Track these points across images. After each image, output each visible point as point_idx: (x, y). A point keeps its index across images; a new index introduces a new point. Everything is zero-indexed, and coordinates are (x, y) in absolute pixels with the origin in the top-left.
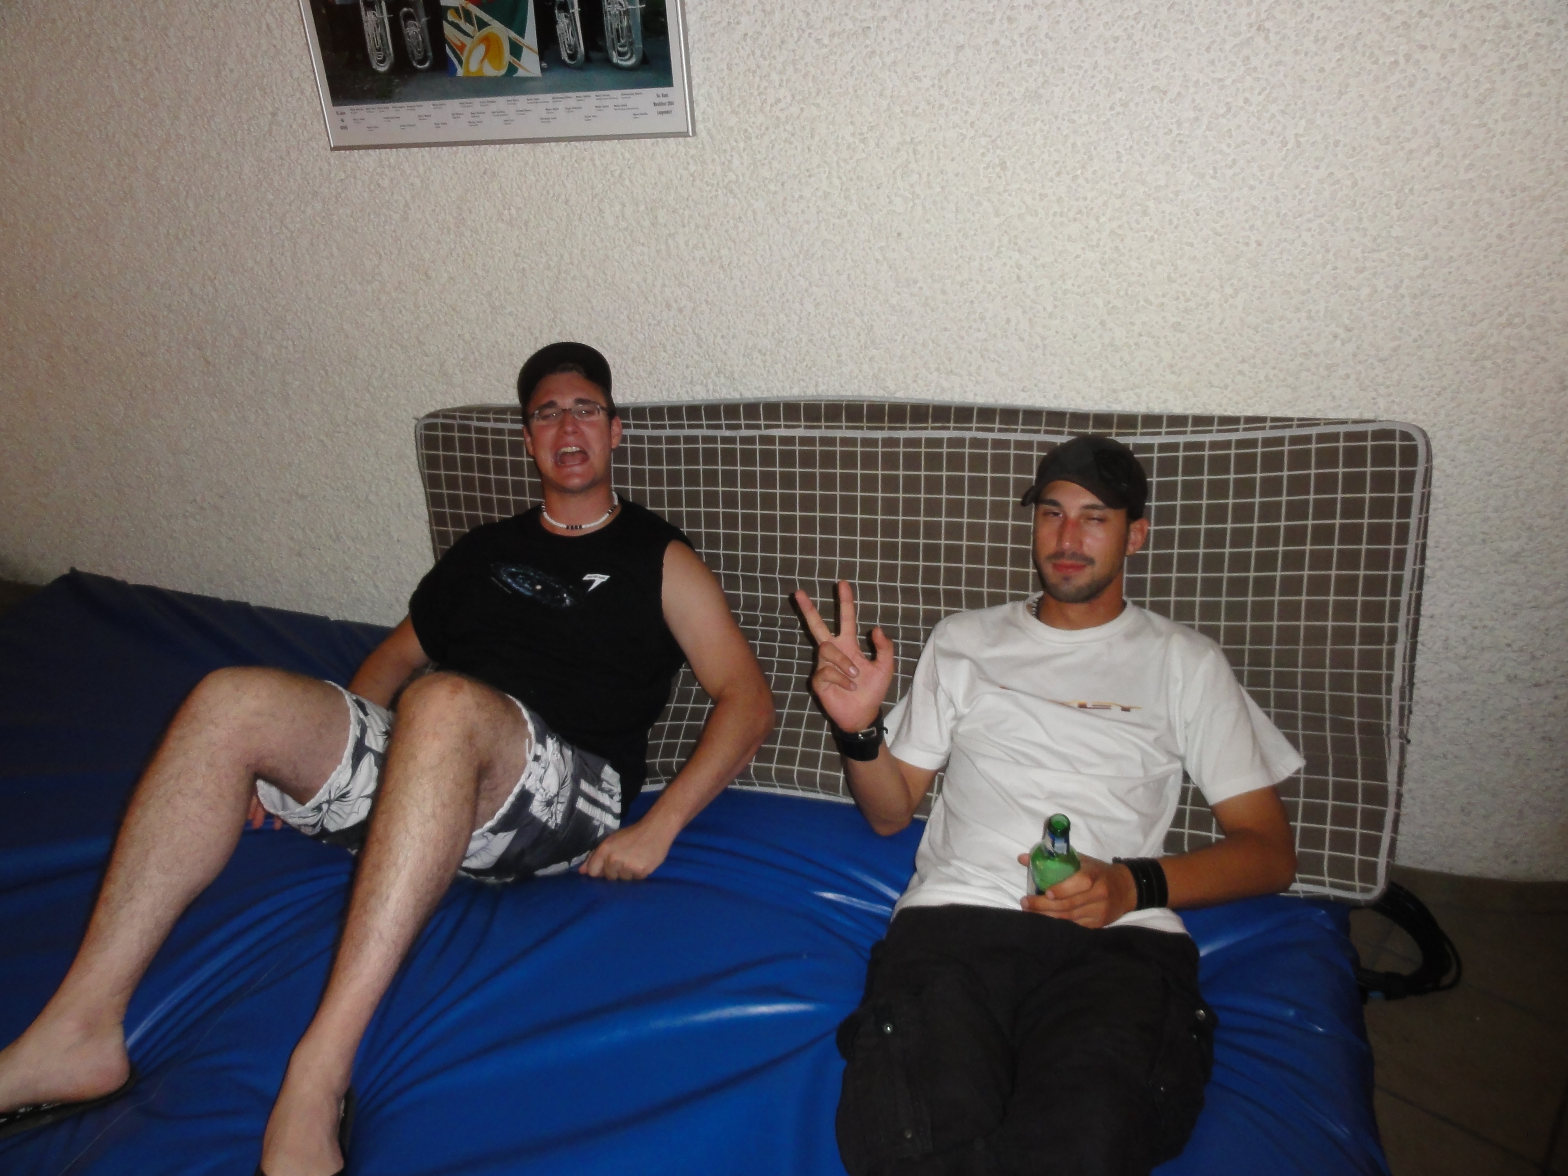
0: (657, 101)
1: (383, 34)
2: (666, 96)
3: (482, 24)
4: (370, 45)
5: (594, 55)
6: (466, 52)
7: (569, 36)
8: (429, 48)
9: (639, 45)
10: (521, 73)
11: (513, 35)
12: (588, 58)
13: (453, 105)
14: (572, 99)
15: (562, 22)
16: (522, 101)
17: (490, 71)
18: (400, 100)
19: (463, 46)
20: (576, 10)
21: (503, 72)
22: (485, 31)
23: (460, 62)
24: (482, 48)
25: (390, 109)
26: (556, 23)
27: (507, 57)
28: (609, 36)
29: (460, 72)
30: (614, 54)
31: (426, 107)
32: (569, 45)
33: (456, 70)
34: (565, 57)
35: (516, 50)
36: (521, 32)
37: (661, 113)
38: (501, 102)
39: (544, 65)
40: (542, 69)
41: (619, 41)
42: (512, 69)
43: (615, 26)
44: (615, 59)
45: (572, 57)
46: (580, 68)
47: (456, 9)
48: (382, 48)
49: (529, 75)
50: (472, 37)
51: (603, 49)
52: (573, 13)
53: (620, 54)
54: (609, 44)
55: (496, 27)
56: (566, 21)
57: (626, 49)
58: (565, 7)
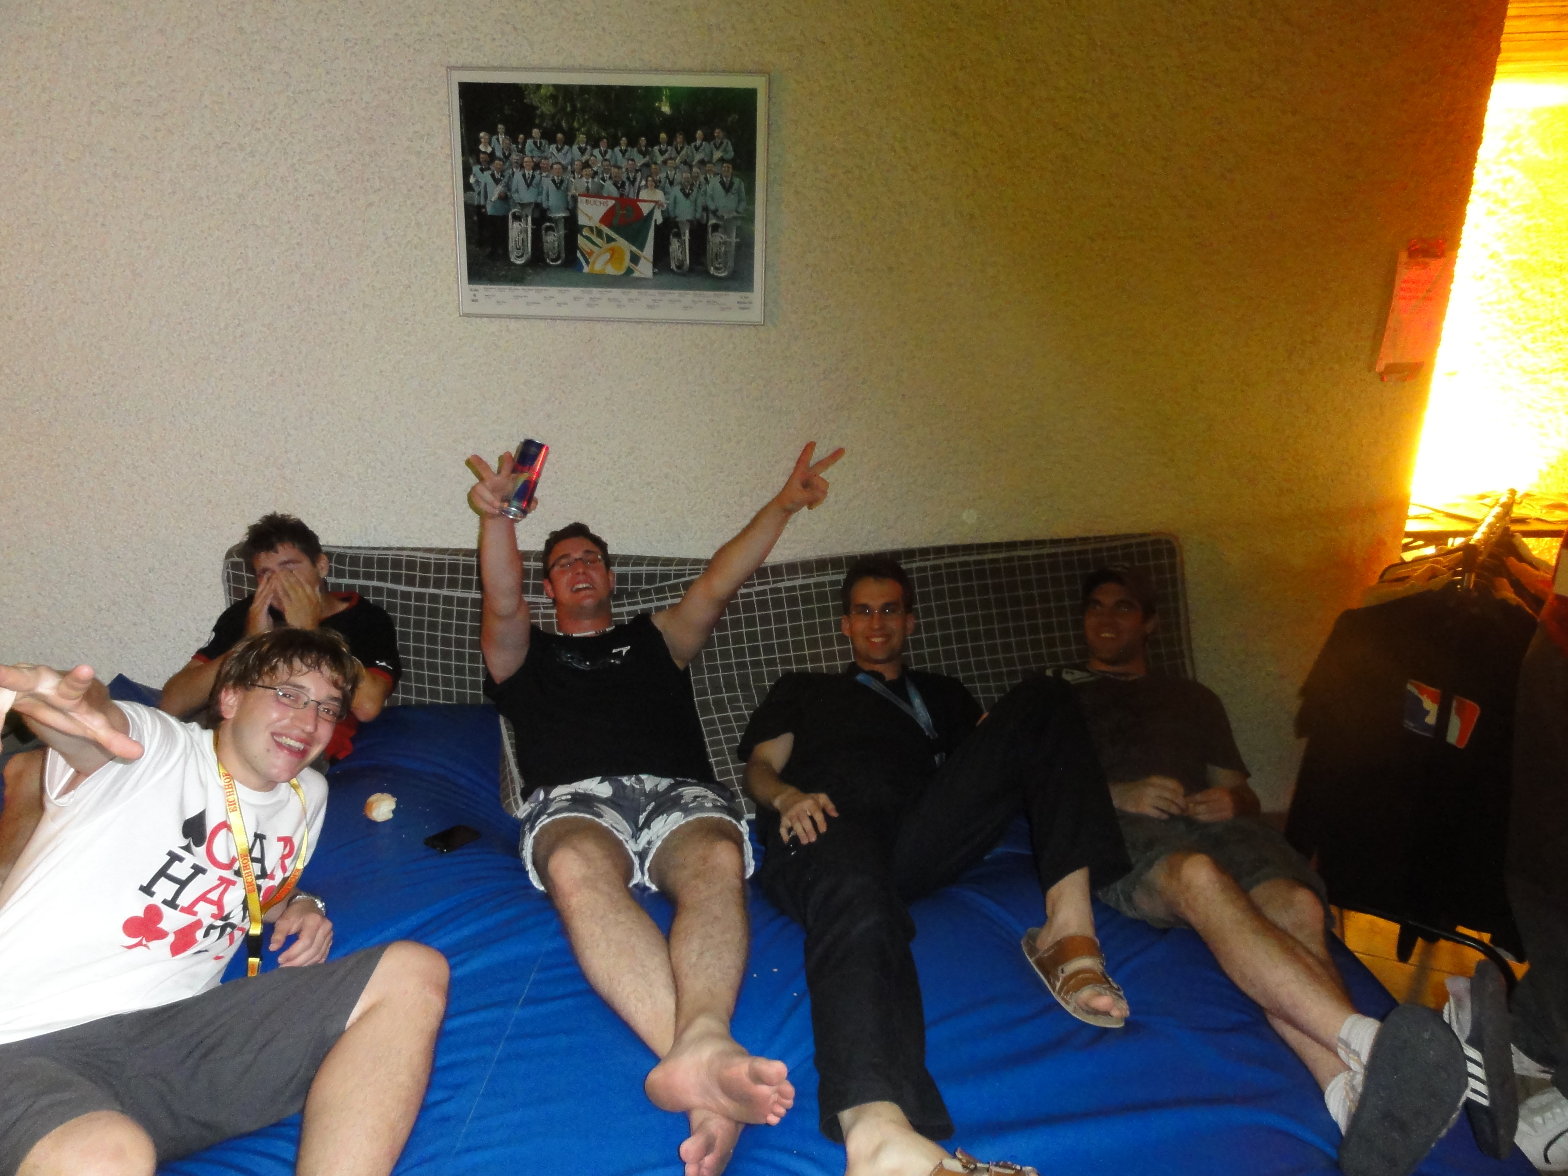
0: (742, 300)
1: (525, 240)
2: (746, 298)
3: (610, 240)
4: (511, 244)
6: (595, 255)
7: (679, 254)
8: (563, 251)
9: (731, 263)
10: (636, 274)
11: (634, 249)
12: (691, 270)
13: (575, 291)
14: (675, 294)
15: (675, 244)
16: (634, 293)
17: (611, 270)
18: (530, 285)
19: (591, 253)
20: (687, 237)
21: (622, 272)
22: (613, 244)
23: (587, 262)
24: (607, 256)
25: (520, 290)
26: (669, 244)
27: (627, 262)
28: (710, 255)
29: (586, 269)
30: (712, 268)
31: (553, 291)
32: (678, 260)
33: (582, 267)
34: (673, 266)
35: (635, 259)
36: (641, 247)
37: (743, 309)
38: (616, 293)
39: (656, 270)
40: (654, 273)
41: (717, 260)
42: (630, 271)
43: (715, 251)
44: (712, 271)
45: (678, 267)
46: (684, 275)
47: (591, 229)
48: (522, 248)
49: (643, 276)
50: (601, 247)
52: (684, 240)
53: (717, 269)
54: (709, 262)
55: (622, 243)
56: (678, 244)
57: (721, 266)
58: (678, 235)
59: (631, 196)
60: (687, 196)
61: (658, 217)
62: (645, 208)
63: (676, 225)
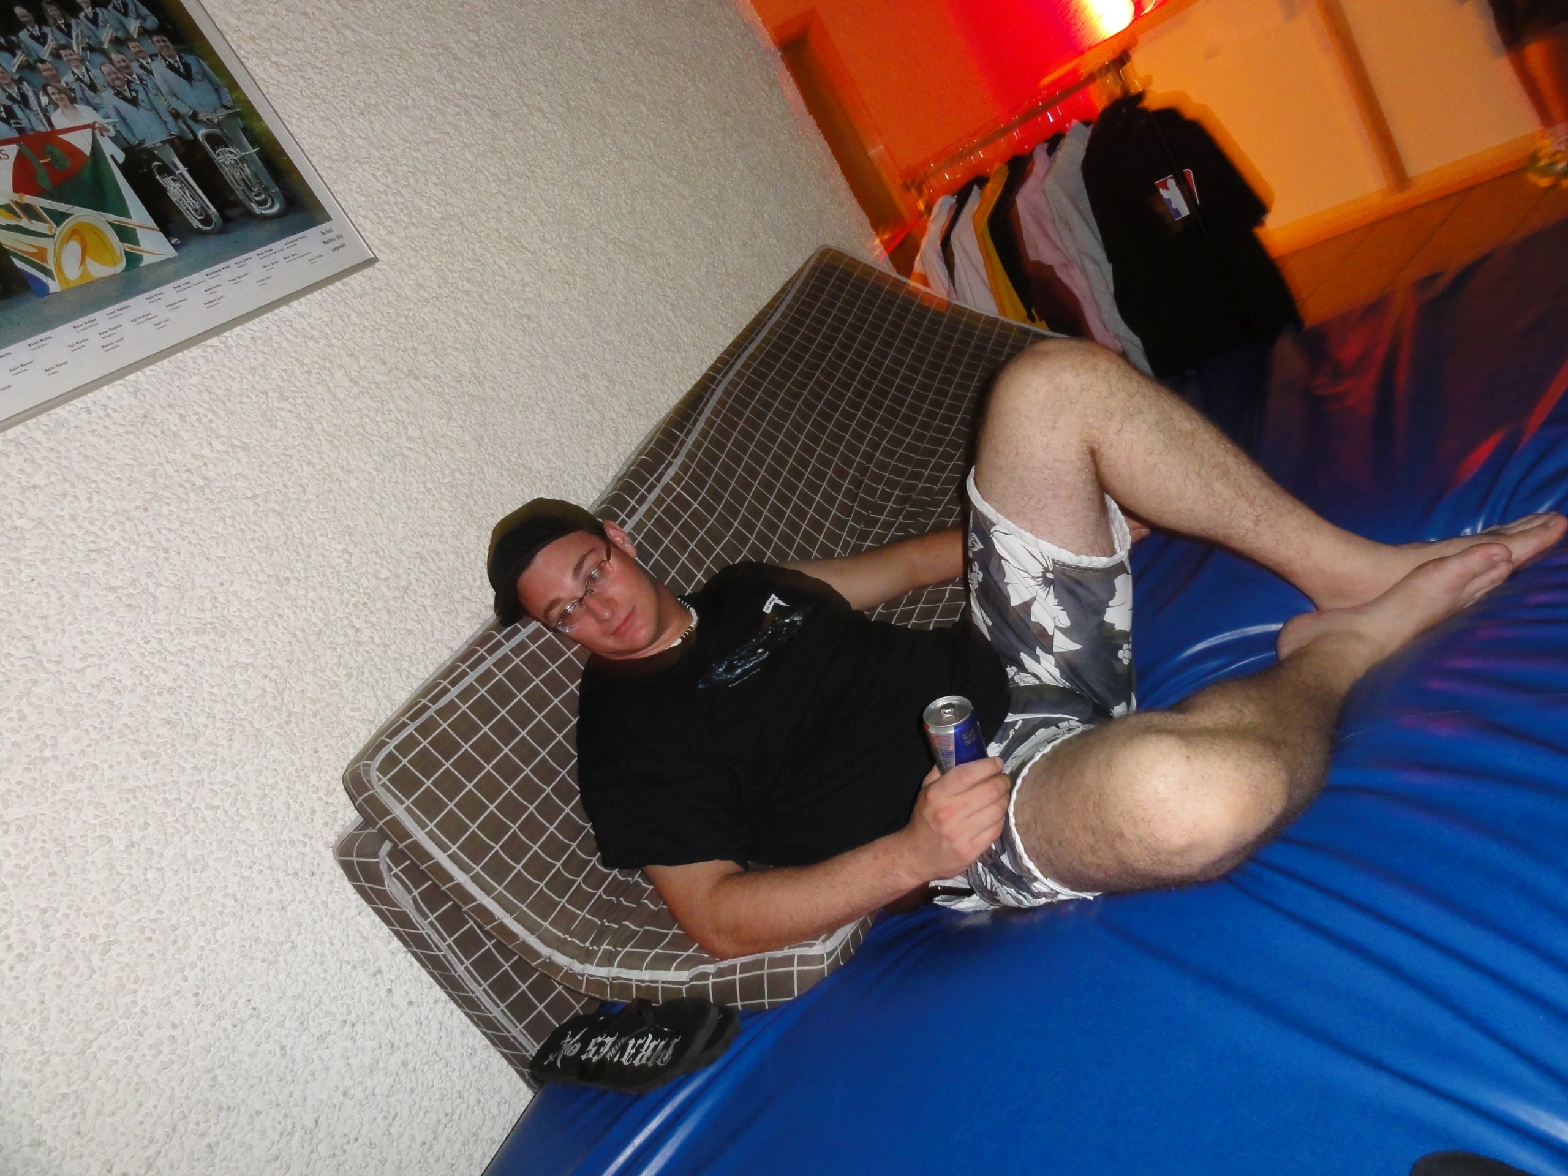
0: (326, 238)
2: (330, 231)
3: (59, 218)
5: (231, 213)
6: (52, 256)
7: (190, 200)
9: (273, 188)
10: (147, 260)
11: (113, 218)
13: (64, 334)
14: (230, 269)
16: (167, 292)
17: (99, 270)
19: (42, 253)
20: (182, 169)
21: (122, 265)
22: (68, 224)
23: (46, 272)
24: (74, 248)
27: (117, 245)
28: (238, 187)
29: (54, 286)
30: (254, 206)
32: (196, 210)
33: (43, 287)
34: (196, 224)
35: (126, 234)
36: (123, 211)
37: (335, 249)
38: (138, 304)
39: (175, 240)
40: (175, 246)
41: (251, 191)
42: (133, 259)
43: (238, 176)
44: (258, 210)
49: (162, 258)
50: (53, 236)
51: (237, 204)
53: (260, 204)
54: (241, 197)
55: (82, 215)
56: (178, 185)
57: (263, 196)
58: (166, 170)
59: (41, 127)
60: (134, 102)
61: (113, 152)
62: (82, 142)
63: (151, 155)
